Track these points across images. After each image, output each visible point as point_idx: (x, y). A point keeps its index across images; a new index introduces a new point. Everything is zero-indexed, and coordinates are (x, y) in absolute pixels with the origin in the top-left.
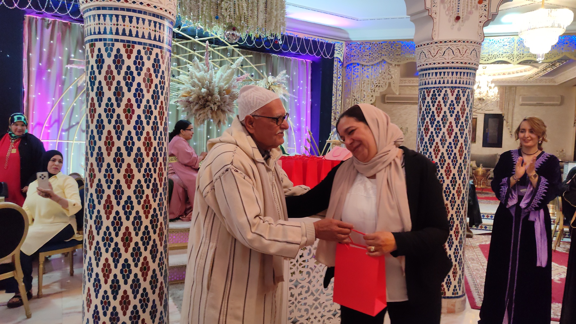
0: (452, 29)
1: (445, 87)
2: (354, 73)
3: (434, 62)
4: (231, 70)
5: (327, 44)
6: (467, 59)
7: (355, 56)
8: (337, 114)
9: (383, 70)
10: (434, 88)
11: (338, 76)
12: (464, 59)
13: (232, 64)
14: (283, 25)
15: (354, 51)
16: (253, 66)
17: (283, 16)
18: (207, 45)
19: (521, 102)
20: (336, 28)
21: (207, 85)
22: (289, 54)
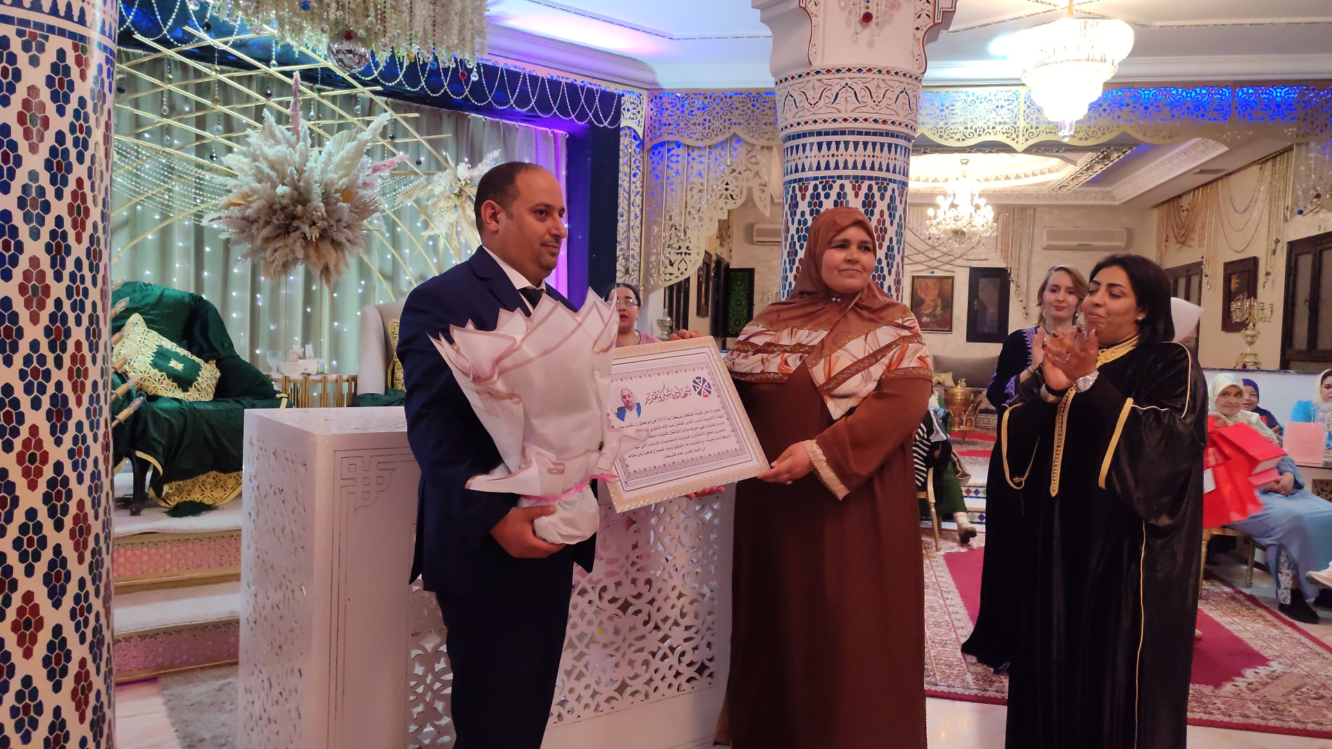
0: (855, 42)
1: (840, 177)
2: (670, 164)
3: (815, 117)
4: (355, 143)
5: (604, 93)
6: (888, 112)
7: (670, 125)
8: (631, 260)
9: (734, 160)
10: (816, 178)
11: (633, 172)
12: (881, 111)
13: (362, 130)
14: (480, 36)
15: (668, 112)
16: (420, 138)
17: (481, 14)
18: (296, 81)
19: (1046, 243)
20: (625, 57)
21: (293, 179)
22: (510, 115)
